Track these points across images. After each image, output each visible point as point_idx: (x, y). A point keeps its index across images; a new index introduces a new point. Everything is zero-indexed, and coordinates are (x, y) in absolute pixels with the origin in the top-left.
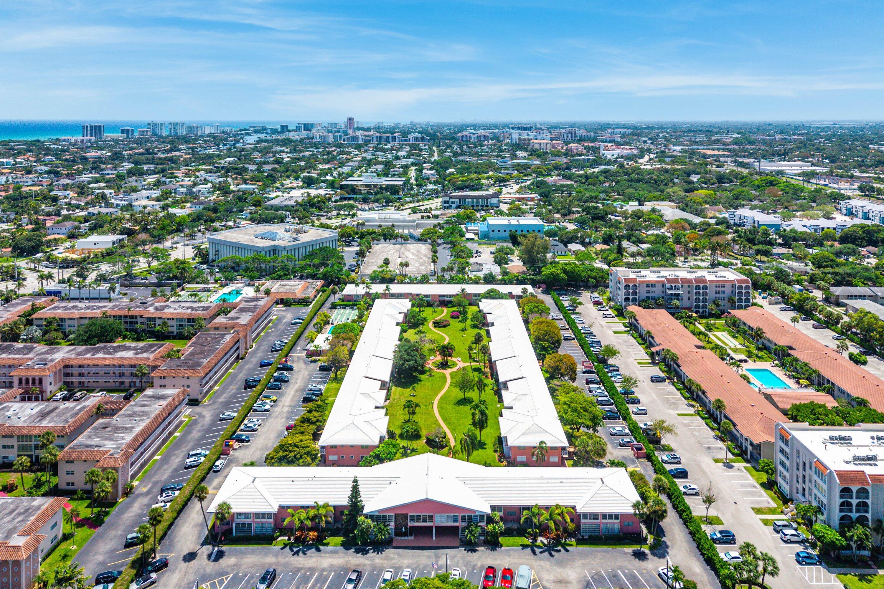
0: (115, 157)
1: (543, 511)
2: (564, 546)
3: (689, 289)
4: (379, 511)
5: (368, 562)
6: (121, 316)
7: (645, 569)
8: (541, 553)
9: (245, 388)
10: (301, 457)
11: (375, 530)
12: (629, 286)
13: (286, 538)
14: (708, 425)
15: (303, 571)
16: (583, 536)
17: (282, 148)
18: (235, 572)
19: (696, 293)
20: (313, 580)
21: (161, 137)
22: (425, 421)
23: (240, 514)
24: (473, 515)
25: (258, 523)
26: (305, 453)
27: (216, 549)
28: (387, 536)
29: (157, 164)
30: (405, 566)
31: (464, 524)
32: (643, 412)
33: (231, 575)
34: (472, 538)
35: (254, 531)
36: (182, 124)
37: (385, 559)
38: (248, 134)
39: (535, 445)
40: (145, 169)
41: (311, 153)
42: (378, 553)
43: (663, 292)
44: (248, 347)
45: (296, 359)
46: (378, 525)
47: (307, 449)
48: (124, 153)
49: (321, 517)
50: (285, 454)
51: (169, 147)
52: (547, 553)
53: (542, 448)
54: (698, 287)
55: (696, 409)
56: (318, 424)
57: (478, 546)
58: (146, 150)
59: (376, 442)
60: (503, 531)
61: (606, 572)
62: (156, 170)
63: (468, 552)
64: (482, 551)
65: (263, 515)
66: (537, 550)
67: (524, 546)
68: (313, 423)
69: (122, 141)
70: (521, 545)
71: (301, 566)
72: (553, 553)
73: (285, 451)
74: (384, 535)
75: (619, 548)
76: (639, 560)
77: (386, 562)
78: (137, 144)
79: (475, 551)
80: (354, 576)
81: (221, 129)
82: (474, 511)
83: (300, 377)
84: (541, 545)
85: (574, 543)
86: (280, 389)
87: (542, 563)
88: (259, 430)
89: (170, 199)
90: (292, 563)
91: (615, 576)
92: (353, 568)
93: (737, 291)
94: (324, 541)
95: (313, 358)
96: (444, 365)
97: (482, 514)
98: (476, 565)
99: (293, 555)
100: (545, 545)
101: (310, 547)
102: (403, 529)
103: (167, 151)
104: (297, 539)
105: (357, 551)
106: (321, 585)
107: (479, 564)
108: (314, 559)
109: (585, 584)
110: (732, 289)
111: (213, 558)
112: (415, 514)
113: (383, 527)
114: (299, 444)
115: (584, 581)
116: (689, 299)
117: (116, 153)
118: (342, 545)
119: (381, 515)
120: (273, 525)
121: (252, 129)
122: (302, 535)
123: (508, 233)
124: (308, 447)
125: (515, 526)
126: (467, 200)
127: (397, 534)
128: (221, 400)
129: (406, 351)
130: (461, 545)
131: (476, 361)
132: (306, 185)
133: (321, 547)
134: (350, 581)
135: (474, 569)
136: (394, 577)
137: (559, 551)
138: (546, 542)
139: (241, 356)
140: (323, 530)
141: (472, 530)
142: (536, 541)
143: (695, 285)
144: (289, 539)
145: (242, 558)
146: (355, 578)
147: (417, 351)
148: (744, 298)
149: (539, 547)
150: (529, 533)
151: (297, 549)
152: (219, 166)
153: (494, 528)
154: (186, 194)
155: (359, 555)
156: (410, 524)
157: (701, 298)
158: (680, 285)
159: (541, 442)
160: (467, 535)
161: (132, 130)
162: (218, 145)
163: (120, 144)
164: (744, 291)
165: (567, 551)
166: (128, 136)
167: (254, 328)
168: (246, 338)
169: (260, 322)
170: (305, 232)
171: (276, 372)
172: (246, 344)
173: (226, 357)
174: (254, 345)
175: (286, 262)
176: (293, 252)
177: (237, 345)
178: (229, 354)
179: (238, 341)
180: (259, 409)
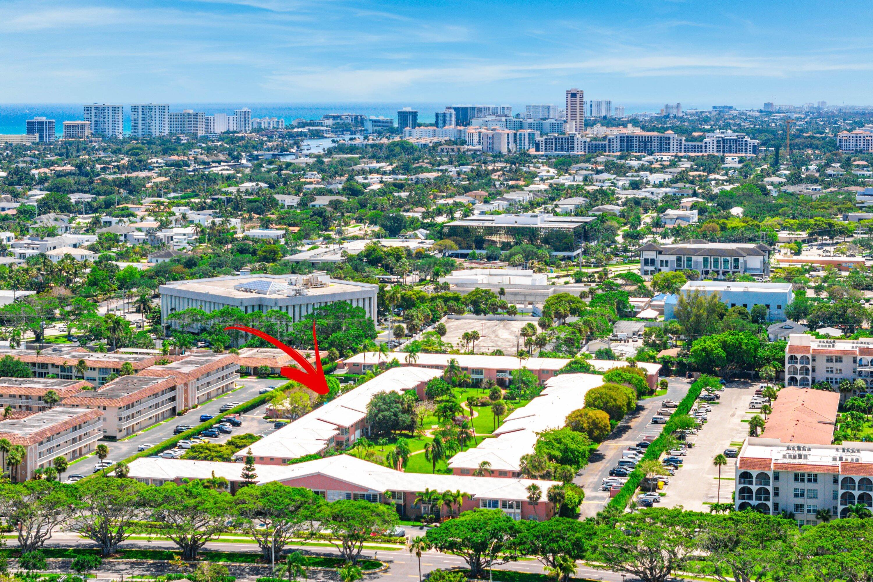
0: (15, 178)
9: (175, 432)
12: (796, 358)
17: (378, 165)
21: (114, 139)
29: (98, 194)
36: (162, 108)
38: (318, 135)
40: (73, 201)
41: (440, 174)
43: (855, 372)
44: (190, 405)
45: (248, 418)
48: (34, 172)
51: (126, 160)
58: (79, 167)
59: (300, 456)
62: (95, 204)
69: (30, 148)
78: (61, 155)
81: (254, 123)
83: (247, 431)
89: (115, 250)
95: (273, 420)
97: (375, 493)
103: (120, 169)
117: (17, 171)
121: (330, 122)
132: (387, 233)
139: (177, 411)
152: (223, 197)
154: (145, 242)
161: (51, 124)
162: (237, 158)
163: (25, 156)
166: (41, 138)
167: (199, 384)
168: (186, 392)
169: (209, 379)
170: (322, 285)
171: (217, 423)
172: (186, 399)
173: (155, 401)
174: (199, 407)
175: (273, 321)
176: (291, 310)
177: (171, 394)
178: (159, 400)
179: (173, 389)
180: (184, 445)
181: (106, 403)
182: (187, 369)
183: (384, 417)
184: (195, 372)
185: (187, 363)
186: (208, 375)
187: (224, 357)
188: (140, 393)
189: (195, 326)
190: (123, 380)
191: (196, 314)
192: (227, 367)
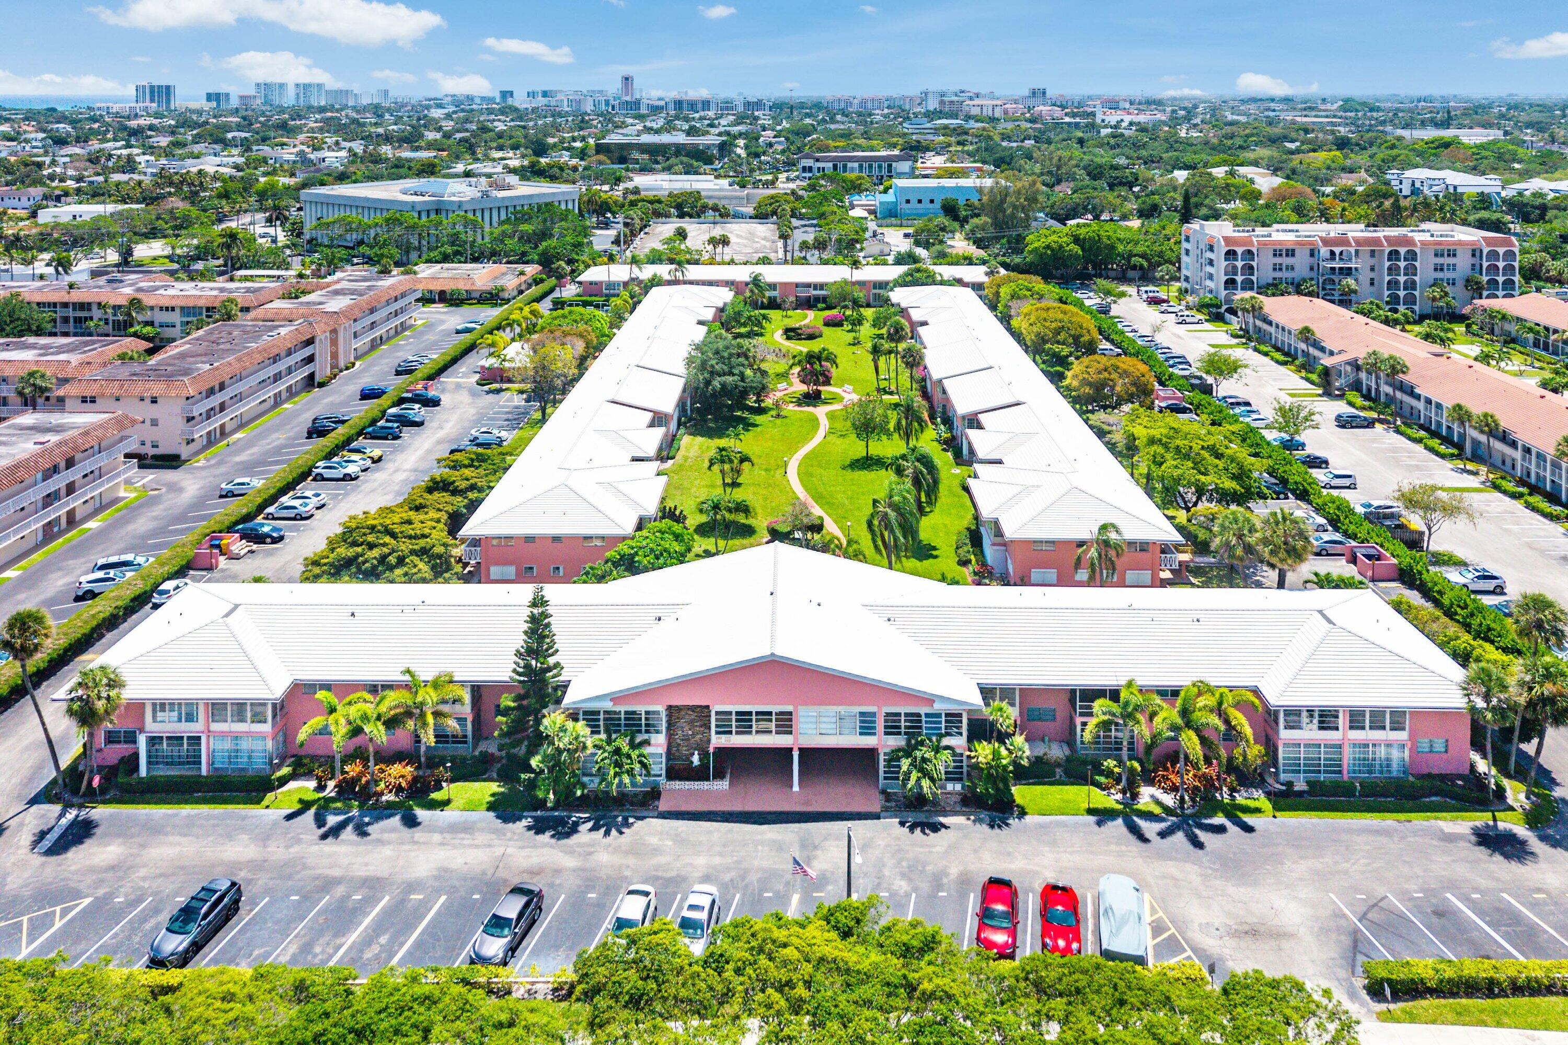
1: (1158, 700)
2: (1232, 812)
3: (1373, 261)
4: (617, 698)
5: (569, 862)
6: (55, 305)
7: (1539, 890)
8: (1163, 834)
9: (310, 436)
10: (401, 561)
11: (600, 755)
12: (1235, 253)
13: (313, 784)
14: (1534, 509)
15: (340, 891)
16: (1290, 784)
17: (497, 117)
18: (101, 892)
19: (1390, 269)
20: (367, 921)
21: (279, 106)
22: (765, 499)
23: (163, 707)
24: (923, 710)
25: (223, 735)
26: (413, 552)
27: (71, 815)
28: (639, 779)
30: (697, 874)
31: (898, 741)
32: (1347, 482)
33: (87, 901)
34: (925, 783)
35: (211, 764)
36: (321, 86)
37: (627, 853)
39: (1085, 535)
40: (230, 136)
42: (607, 833)
43: (1312, 269)
44: (342, 364)
45: (449, 387)
46: (609, 741)
47: (422, 543)
49: (422, 715)
50: (351, 552)
51: (288, 116)
52: (1180, 836)
53: (1106, 543)
54: (1394, 255)
55: (1483, 478)
56: (472, 495)
57: (945, 813)
59: (629, 527)
60: (1025, 762)
61: (1406, 896)
62: (250, 139)
63: (912, 829)
64: (959, 827)
65: (239, 709)
66: (1150, 828)
67: (1102, 815)
68: (455, 492)
69: (206, 111)
70: (1091, 811)
71: (337, 872)
72: (1202, 836)
73: (355, 544)
74: (630, 773)
75: (1420, 821)
76: (1507, 856)
77: (631, 861)
79: (936, 828)
80: (511, 909)
81: (392, 99)
82: (929, 700)
83: (455, 417)
84: (1157, 810)
85: (1264, 803)
86: (396, 438)
87: (1171, 868)
88: (316, 517)
90: (310, 861)
91: (1442, 913)
92: (515, 881)
93: (1485, 264)
94: (435, 796)
95: (495, 386)
96: (813, 398)
97: (954, 709)
98: (944, 873)
99: (324, 837)
100: (1168, 810)
101: (384, 811)
102: (696, 759)
104: (347, 789)
105: (539, 828)
106: (392, 941)
107: (954, 871)
108: (387, 851)
109: (1346, 940)
110: (1473, 261)
111: (47, 843)
112: (734, 708)
113: (626, 749)
114: (397, 529)
115: (1339, 930)
116: (1372, 284)
118: (491, 807)
119: (622, 708)
120: (270, 745)
121: (450, 99)
122: (361, 775)
123: (938, 205)
124: (424, 536)
125: (1057, 752)
126: (849, 165)
127: (673, 774)
128: (238, 459)
129: (717, 352)
130: (886, 809)
131: (891, 393)
133: (421, 814)
134: (497, 924)
135: (939, 887)
136: (652, 913)
137: (1221, 829)
138: (1169, 800)
139: (318, 379)
140: (434, 761)
141: (924, 760)
142: (1135, 796)
143: (1388, 250)
144: (321, 788)
145: (143, 846)
146: (513, 915)
147: (747, 357)
148: (1501, 279)
149: (1149, 816)
150: (1109, 774)
151: (341, 818)
152: (373, 134)
153: (996, 756)
154: (292, 162)
155: (545, 837)
156: (717, 741)
157: (1402, 279)
158: (1352, 250)
159: (1104, 528)
160: (908, 775)
161: (227, 95)
164: (1501, 264)
165: (1249, 829)
167: (358, 327)
168: (334, 342)
169: (376, 317)
170: (509, 187)
171: (393, 405)
172: (334, 356)
173: (272, 370)
174: (358, 364)
175: (459, 228)
176: (479, 214)
177: (307, 352)
178: (281, 366)
179: (310, 342)
180: (327, 473)
181: (157, 389)
182: (335, 305)
183: (723, 385)
184: (350, 308)
185: (337, 293)
186: (372, 311)
187: (395, 280)
188: (239, 360)
189: (348, 237)
190: (210, 333)
191: (350, 223)
192: (403, 295)
